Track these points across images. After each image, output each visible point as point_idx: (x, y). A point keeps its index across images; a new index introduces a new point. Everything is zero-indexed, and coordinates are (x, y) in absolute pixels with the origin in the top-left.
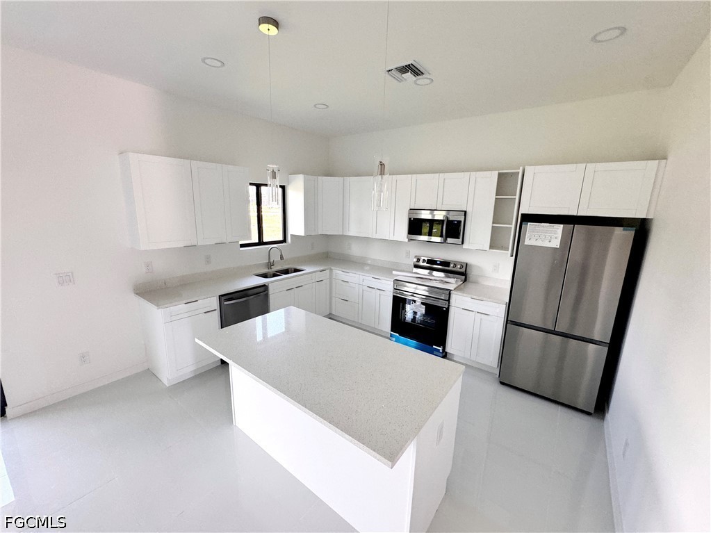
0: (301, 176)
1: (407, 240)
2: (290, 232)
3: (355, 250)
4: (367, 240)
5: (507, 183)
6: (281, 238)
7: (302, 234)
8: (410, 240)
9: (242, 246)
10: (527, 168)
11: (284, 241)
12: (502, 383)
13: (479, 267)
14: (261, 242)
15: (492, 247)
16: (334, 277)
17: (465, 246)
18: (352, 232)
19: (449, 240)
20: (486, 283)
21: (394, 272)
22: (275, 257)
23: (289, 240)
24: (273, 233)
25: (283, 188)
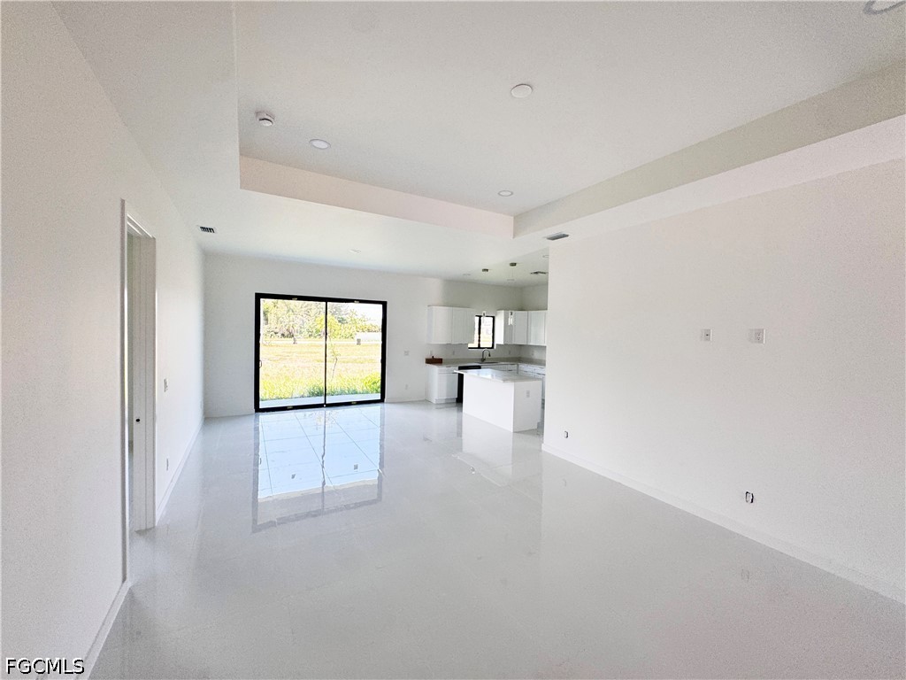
0: (505, 311)
2: (495, 343)
6: (491, 346)
7: (505, 344)
9: (470, 348)
11: (493, 347)
14: (479, 347)
16: (519, 368)
22: (486, 356)
23: (495, 347)
24: (486, 343)
25: (494, 317)
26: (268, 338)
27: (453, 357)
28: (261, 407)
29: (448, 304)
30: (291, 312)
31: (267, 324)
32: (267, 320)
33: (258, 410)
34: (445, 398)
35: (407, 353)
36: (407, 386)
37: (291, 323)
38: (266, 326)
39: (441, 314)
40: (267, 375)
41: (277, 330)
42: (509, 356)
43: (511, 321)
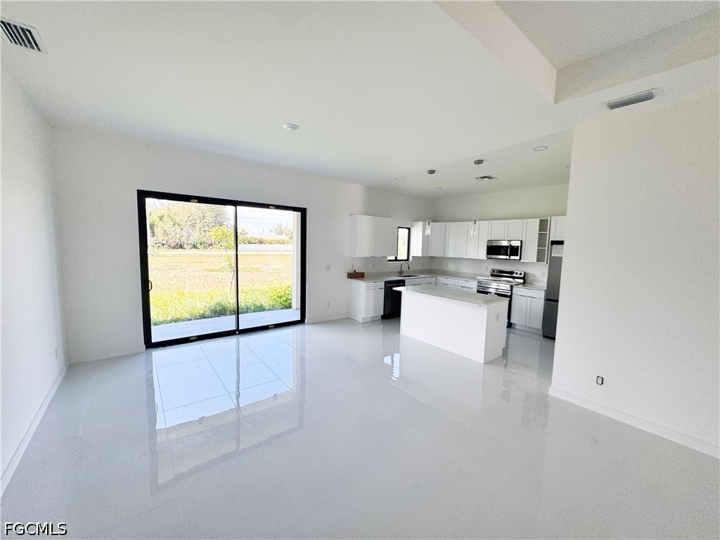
0: (421, 222)
1: (486, 259)
2: (412, 254)
3: (451, 267)
4: (460, 260)
5: (544, 225)
6: (406, 258)
7: (420, 256)
8: (488, 258)
9: (389, 261)
10: (552, 217)
11: (407, 260)
12: (544, 336)
13: (532, 275)
14: (396, 260)
15: (538, 261)
16: (438, 281)
17: (522, 261)
18: (450, 255)
19: (512, 257)
20: (537, 284)
21: (478, 277)
22: (405, 268)
23: (411, 259)
24: (402, 255)
25: (409, 229)
26: (156, 249)
27: (375, 271)
28: (154, 340)
29: (370, 211)
30: (176, 226)
31: (154, 236)
32: (153, 232)
33: (150, 345)
34: (372, 316)
35: (328, 267)
36: (328, 304)
37: (178, 236)
38: (153, 238)
39: (365, 223)
40: (157, 286)
41: (164, 242)
42: (424, 268)
43: (428, 232)
